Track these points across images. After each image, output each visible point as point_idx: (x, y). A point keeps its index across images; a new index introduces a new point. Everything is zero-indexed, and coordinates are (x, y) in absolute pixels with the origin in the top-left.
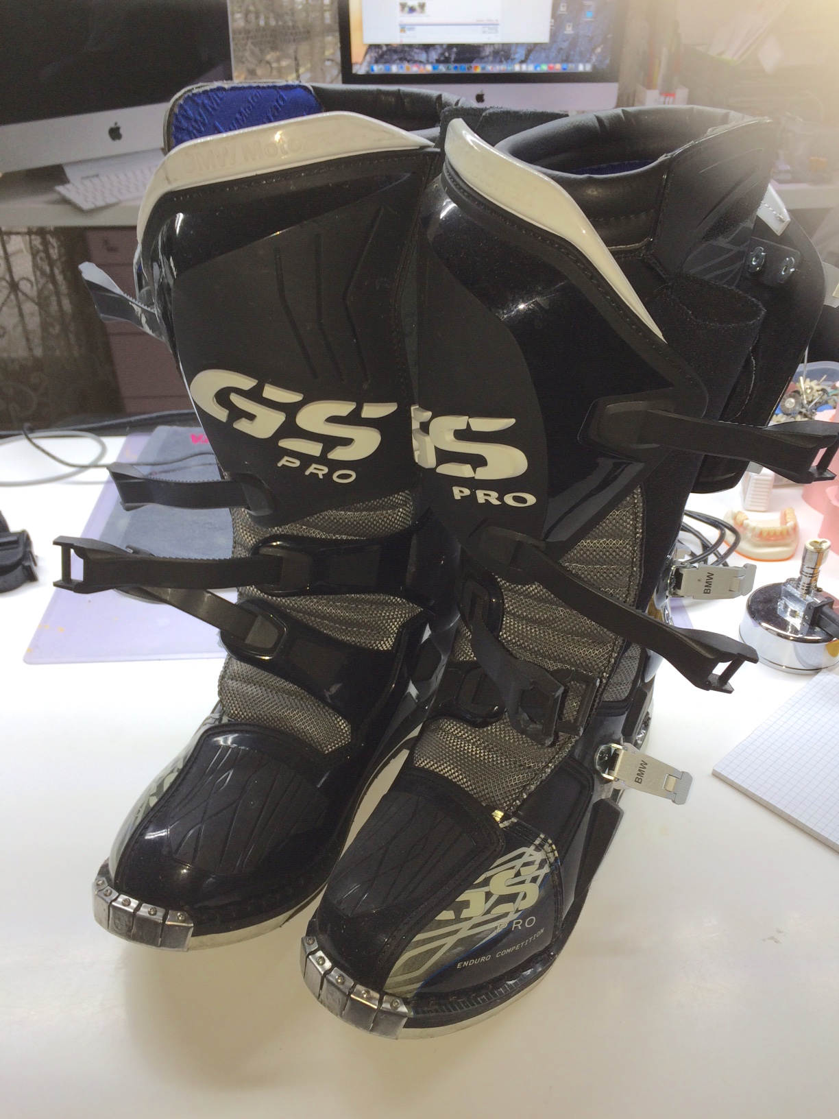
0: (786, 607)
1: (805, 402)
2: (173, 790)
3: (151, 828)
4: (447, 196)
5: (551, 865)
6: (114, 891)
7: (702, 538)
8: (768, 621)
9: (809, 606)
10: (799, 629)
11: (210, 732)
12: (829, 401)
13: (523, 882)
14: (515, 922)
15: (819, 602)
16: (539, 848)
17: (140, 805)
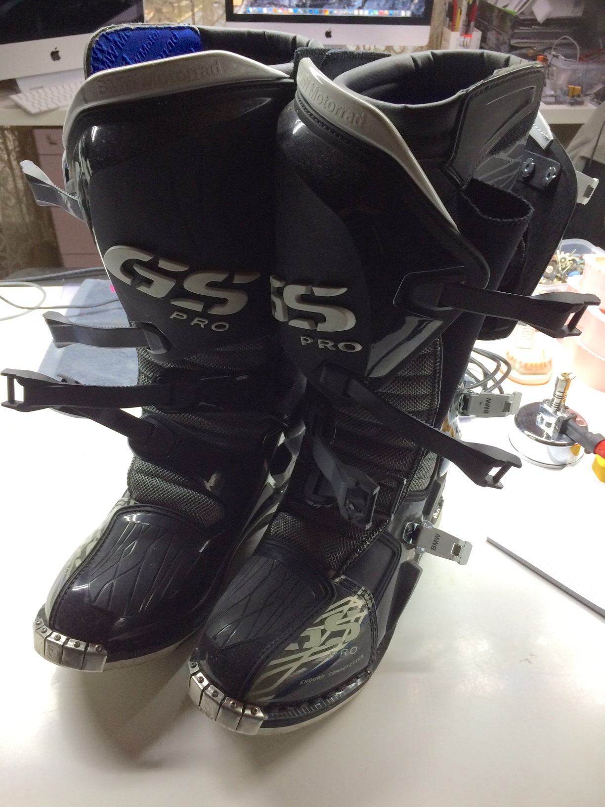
0: (542, 419)
1: (560, 269)
2: (93, 554)
3: (76, 583)
4: (298, 117)
5: (369, 609)
6: (49, 629)
7: (484, 369)
8: (529, 430)
9: (559, 420)
10: (551, 436)
11: (121, 512)
12: (577, 269)
13: (349, 622)
14: (342, 650)
15: (566, 416)
16: (361, 597)
17: (68, 566)
